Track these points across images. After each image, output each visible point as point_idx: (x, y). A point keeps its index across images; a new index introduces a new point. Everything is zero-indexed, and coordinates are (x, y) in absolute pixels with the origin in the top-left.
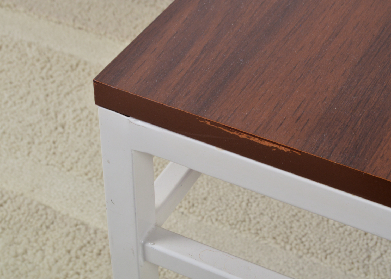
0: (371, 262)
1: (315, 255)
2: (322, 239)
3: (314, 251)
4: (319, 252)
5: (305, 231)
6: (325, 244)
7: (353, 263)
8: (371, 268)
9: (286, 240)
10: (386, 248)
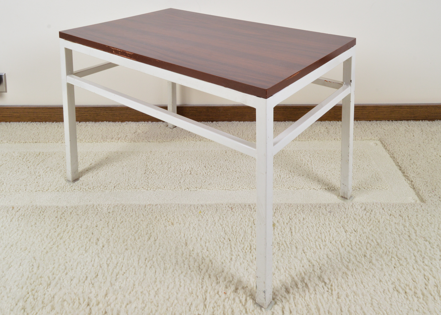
0: (181, 184)
1: (160, 188)
2: (161, 182)
3: (159, 187)
4: (161, 186)
5: (154, 181)
6: (163, 183)
7: (175, 186)
8: (182, 185)
9: (148, 187)
10: (185, 178)
